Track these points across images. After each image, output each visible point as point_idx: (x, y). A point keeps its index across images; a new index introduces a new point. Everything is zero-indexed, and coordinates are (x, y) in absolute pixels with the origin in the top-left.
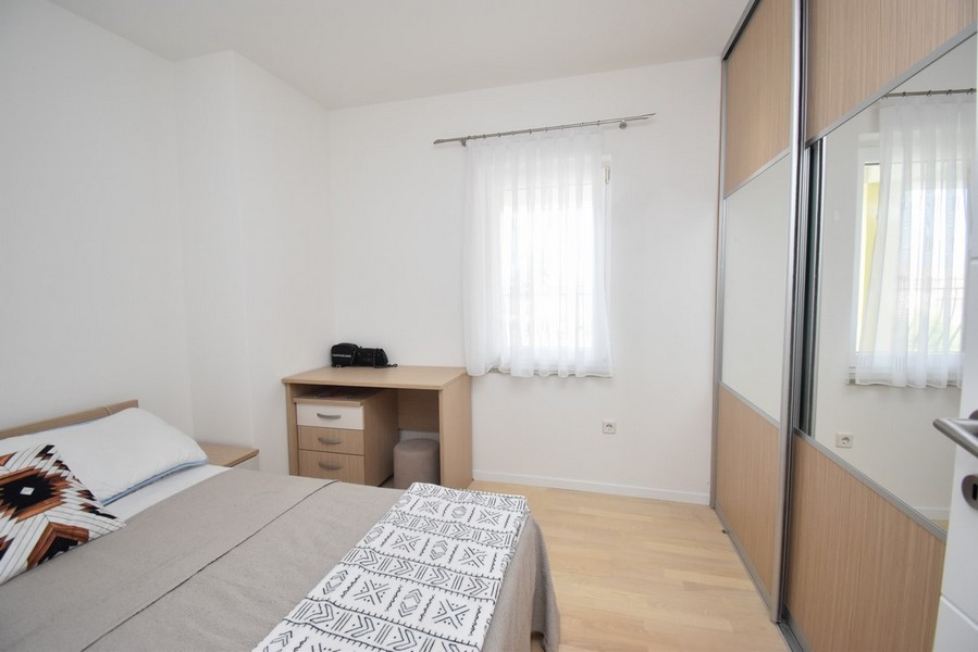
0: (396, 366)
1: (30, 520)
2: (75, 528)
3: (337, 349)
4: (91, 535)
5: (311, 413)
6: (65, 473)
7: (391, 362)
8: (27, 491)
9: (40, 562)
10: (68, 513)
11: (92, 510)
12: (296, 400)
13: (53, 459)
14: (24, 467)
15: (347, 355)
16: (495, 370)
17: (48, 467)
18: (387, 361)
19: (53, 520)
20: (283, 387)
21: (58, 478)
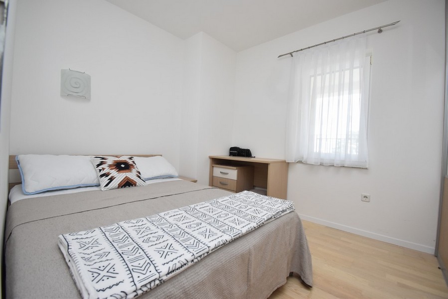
0: (255, 157)
1: (121, 174)
2: (133, 180)
3: (232, 149)
4: (137, 184)
5: (218, 171)
6: (134, 165)
7: (253, 156)
8: (123, 166)
9: (122, 187)
10: (132, 175)
11: (139, 177)
12: (213, 165)
13: (132, 160)
14: (124, 160)
15: (235, 151)
16: (300, 162)
17: (130, 162)
18: (251, 155)
19: (128, 176)
20: (209, 159)
21: (132, 165)
